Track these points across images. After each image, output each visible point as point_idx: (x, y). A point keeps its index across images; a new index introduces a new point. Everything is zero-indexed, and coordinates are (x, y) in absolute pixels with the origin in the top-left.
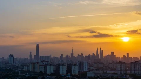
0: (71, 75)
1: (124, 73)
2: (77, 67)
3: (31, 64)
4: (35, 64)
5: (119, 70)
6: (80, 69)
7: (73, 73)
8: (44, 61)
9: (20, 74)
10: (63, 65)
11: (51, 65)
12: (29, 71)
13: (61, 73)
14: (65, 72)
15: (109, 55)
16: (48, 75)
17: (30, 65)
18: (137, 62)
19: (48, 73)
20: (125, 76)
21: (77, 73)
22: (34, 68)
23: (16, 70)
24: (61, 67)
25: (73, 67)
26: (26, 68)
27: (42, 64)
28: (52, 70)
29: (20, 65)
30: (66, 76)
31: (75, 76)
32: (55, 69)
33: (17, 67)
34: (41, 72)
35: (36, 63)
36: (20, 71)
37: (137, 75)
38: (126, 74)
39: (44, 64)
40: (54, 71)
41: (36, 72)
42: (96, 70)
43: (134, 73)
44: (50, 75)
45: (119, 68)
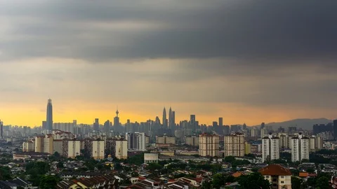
0: (115, 159)
1: (214, 155)
2: (125, 143)
3: (36, 138)
4: (44, 137)
5: (205, 148)
6: (132, 147)
7: (117, 155)
8: (63, 132)
9: (14, 158)
10: (99, 140)
11: (74, 140)
12: (31, 152)
13: (94, 155)
14: (102, 154)
15: (186, 121)
16: (70, 159)
17: (34, 140)
18: (238, 133)
19: (70, 154)
20: (215, 160)
21: (125, 155)
22: (42, 146)
23: (7, 150)
24: (95, 144)
25: (118, 143)
26: (26, 146)
27: (58, 139)
28: (78, 150)
29: (14, 140)
30: (104, 161)
31: (122, 160)
32: (83, 148)
33: (10, 143)
34: (57, 154)
35: (47, 136)
36: (13, 152)
37: (237, 159)
38: (216, 157)
39: (62, 138)
40: (81, 151)
41: (47, 154)
42: (163, 149)
43: (231, 155)
44: (73, 160)
45: (205, 145)
